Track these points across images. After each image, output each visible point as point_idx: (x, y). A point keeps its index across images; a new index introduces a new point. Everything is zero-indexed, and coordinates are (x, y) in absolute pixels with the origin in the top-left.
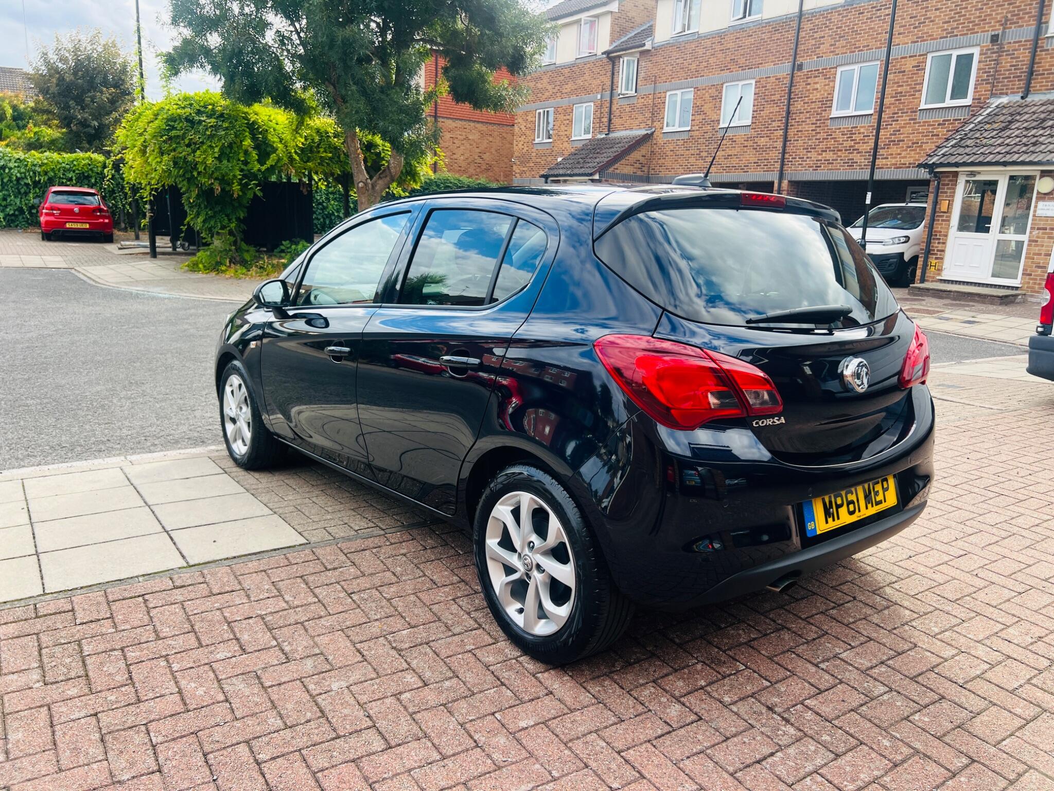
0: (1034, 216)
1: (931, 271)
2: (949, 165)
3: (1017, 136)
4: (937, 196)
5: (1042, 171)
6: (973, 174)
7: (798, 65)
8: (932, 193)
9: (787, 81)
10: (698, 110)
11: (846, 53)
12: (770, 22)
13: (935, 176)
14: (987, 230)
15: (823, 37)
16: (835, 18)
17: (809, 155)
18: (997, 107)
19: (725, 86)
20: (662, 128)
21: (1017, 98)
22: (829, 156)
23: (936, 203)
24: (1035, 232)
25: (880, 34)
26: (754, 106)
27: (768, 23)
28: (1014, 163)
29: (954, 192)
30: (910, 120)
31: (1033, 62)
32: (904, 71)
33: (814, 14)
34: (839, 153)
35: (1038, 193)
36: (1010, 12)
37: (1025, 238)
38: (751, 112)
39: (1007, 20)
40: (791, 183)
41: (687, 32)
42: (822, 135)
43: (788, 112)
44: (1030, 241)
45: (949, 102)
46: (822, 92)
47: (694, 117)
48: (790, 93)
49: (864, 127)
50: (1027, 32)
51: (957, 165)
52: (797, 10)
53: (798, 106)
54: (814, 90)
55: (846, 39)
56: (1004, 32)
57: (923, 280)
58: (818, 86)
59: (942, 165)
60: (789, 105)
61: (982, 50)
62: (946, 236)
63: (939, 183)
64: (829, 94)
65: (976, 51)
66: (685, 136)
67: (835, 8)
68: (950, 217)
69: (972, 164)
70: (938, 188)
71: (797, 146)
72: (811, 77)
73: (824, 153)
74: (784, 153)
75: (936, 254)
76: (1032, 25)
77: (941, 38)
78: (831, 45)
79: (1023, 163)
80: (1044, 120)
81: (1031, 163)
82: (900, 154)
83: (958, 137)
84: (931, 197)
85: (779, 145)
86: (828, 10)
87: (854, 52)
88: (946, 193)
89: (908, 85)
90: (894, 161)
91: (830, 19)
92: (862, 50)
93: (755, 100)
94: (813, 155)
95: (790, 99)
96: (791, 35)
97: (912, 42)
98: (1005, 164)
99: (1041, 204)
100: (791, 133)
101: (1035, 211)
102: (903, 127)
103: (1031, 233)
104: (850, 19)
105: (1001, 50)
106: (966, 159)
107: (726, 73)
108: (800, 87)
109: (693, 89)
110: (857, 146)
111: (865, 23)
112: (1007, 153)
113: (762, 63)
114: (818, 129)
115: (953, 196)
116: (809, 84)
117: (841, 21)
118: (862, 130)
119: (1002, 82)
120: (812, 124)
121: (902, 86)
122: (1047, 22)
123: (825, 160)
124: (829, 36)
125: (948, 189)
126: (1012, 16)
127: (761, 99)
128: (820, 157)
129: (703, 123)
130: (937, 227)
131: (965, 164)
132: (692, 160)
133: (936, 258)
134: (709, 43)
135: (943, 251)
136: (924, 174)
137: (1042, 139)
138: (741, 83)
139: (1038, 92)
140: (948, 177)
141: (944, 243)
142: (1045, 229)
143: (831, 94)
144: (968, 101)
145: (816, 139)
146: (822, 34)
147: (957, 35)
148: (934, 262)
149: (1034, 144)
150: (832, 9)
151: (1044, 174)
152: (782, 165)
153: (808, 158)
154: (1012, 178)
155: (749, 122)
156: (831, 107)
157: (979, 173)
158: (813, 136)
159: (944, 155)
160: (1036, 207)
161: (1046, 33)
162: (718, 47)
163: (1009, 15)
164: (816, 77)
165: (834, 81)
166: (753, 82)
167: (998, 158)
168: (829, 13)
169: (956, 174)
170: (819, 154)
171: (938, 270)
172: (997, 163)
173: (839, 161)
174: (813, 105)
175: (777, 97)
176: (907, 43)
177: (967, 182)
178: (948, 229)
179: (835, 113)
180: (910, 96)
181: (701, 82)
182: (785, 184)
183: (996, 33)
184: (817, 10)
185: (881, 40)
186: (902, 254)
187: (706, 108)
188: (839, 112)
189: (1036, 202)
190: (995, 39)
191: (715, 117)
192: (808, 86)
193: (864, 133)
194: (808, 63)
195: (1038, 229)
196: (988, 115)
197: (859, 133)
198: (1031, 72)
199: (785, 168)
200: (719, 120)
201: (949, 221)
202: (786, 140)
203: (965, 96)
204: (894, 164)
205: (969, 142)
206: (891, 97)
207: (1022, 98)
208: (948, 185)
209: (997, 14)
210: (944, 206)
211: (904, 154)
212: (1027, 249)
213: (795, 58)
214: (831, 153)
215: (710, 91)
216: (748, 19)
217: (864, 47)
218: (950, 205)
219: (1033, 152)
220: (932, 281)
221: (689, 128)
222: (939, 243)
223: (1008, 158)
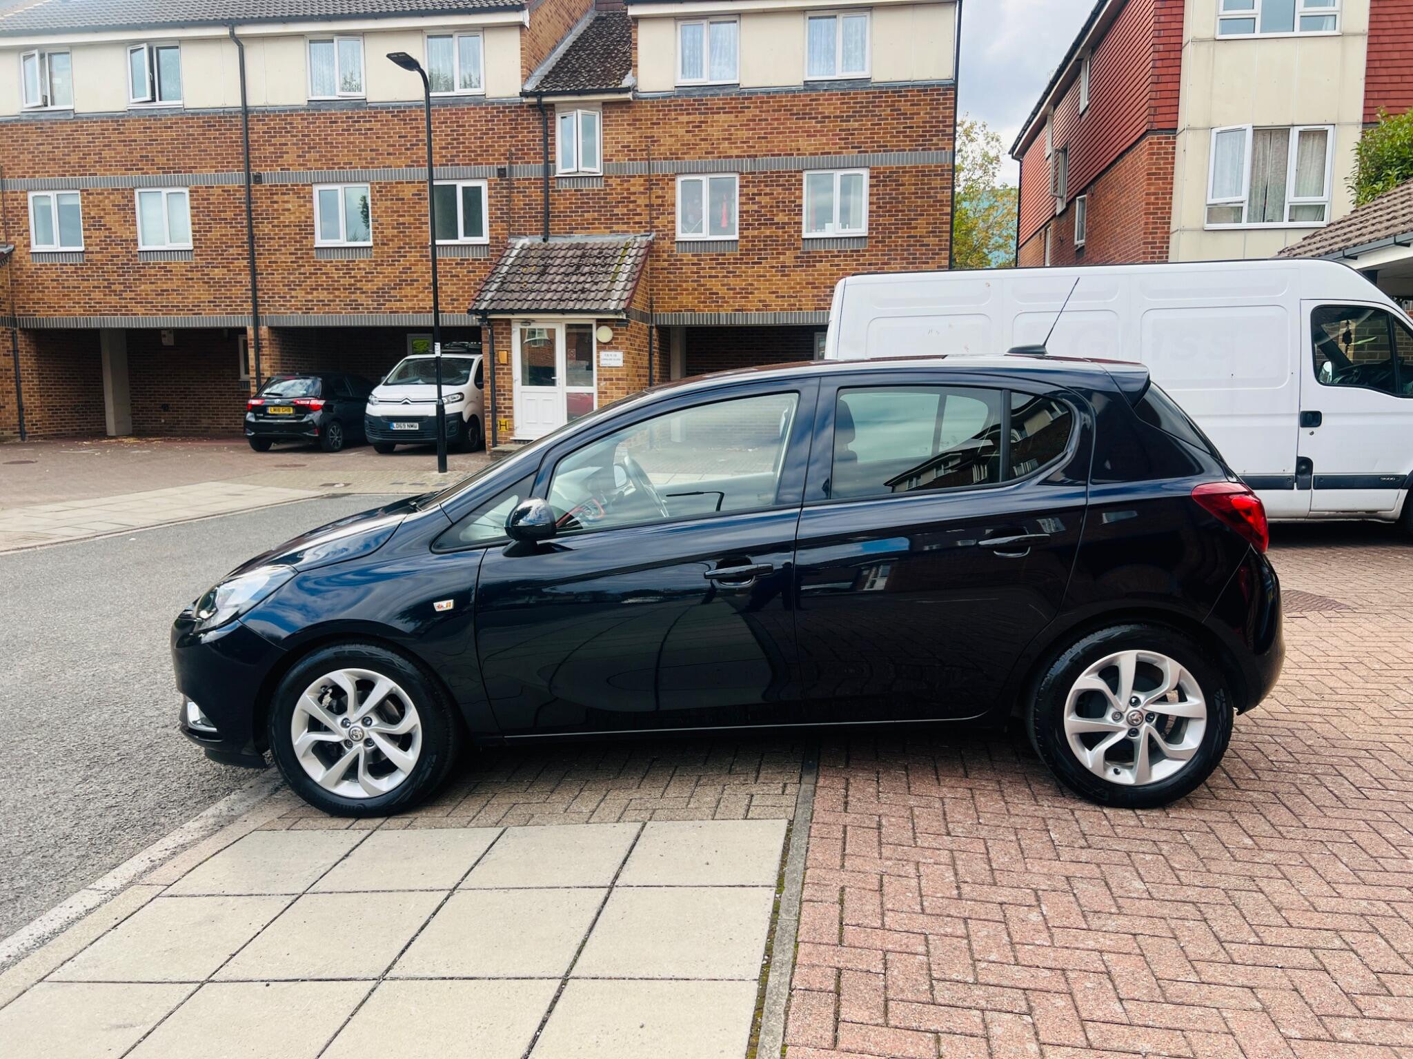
0: (598, 366)
1: (502, 431)
2: (503, 311)
3: (560, 282)
4: (492, 347)
5: (598, 320)
6: (527, 322)
7: (255, 177)
8: (487, 342)
9: (242, 195)
10: (94, 223)
11: (322, 168)
12: (198, 114)
13: (489, 324)
14: (553, 383)
15: (286, 144)
16: (297, 122)
17: (293, 293)
18: (522, 248)
19: (137, 192)
20: (28, 245)
21: (538, 240)
22: (324, 295)
23: (493, 354)
24: (603, 383)
25: (363, 151)
26: (193, 224)
27: (196, 114)
28: (572, 311)
29: (510, 342)
30: (421, 256)
31: (547, 202)
32: (403, 199)
33: (266, 114)
34: (337, 293)
35: (598, 342)
36: (514, 146)
37: (593, 390)
38: (190, 233)
39: (512, 154)
40: (274, 330)
41: (50, 108)
42: (307, 269)
43: (252, 237)
44: (599, 393)
45: (462, 239)
46: (297, 215)
47: (88, 233)
48: (249, 211)
49: (364, 261)
50: (536, 170)
51: (512, 311)
52: (240, 104)
53: (265, 228)
54: (283, 210)
55: (318, 152)
56: (511, 168)
57: (495, 443)
58: (289, 206)
59: (494, 311)
60: (250, 227)
61: (489, 184)
62: (511, 391)
63: (492, 331)
64: (308, 218)
65: (483, 184)
66: (78, 261)
67: (296, 110)
68: (511, 369)
69: (528, 311)
70: (492, 337)
71: (272, 280)
72: (277, 194)
73: (315, 292)
74: (255, 289)
75: (504, 412)
76: (540, 162)
77: (441, 165)
78: (299, 156)
79: (581, 311)
80: (579, 267)
81: (589, 311)
82: (416, 296)
83: (498, 280)
84: (486, 347)
85: (246, 278)
86: (286, 111)
87: (333, 168)
88: (502, 342)
89: (411, 216)
90: (410, 304)
91: (291, 124)
92: (343, 168)
93: (193, 216)
94: (299, 293)
95: (250, 219)
96: (236, 135)
97: (406, 166)
98: (563, 312)
99: (603, 354)
100: (261, 263)
101: (598, 362)
102: (414, 265)
103: (598, 384)
104: (319, 127)
105: (510, 188)
106: (519, 305)
107: (135, 175)
108: (262, 205)
109: (79, 192)
110: (359, 285)
111: (341, 135)
112: (560, 300)
113: (196, 167)
114: (300, 261)
115: (510, 347)
116: (276, 202)
117: (307, 127)
118: (362, 265)
119: (518, 221)
120: (290, 254)
121: (404, 216)
122: (554, 162)
123: (318, 301)
124: (294, 144)
125: (503, 338)
126: (516, 150)
127: (203, 214)
128: (310, 297)
129: (107, 243)
130: (500, 382)
131: (520, 311)
132: (97, 295)
133: (505, 417)
134: (97, 129)
135: (511, 408)
136: (474, 320)
137: (587, 286)
138: (165, 191)
139: (557, 234)
140: (500, 324)
141: (510, 399)
142: (612, 380)
143: (310, 216)
144: (485, 239)
145: (300, 274)
146: (283, 140)
147: (458, 165)
148: (503, 420)
149: (583, 291)
150: (290, 111)
151: (601, 322)
152: (256, 305)
153: (292, 297)
154: (569, 326)
155: (189, 245)
156: (313, 234)
157: (533, 321)
158: (294, 269)
159: (492, 300)
160: (598, 357)
161: (555, 173)
162: (115, 137)
163: (513, 149)
164: (285, 194)
165: (311, 202)
166: (186, 191)
167: (553, 305)
168: (288, 115)
169: (509, 322)
170: (308, 293)
171: (510, 429)
172: (555, 311)
173: (337, 303)
174: (287, 230)
175: (229, 215)
176: (401, 166)
177: (522, 331)
178: (511, 383)
179: (319, 242)
180: (415, 228)
181: (90, 182)
182: (264, 330)
183: (503, 166)
184: (269, 108)
185: (366, 159)
186: (460, 414)
187: (109, 220)
188: (324, 241)
189: (598, 352)
190: (502, 173)
191: (127, 235)
192: (276, 206)
193: (364, 269)
194: (271, 175)
195: (605, 380)
196: (517, 256)
197: (359, 269)
198: (547, 214)
199: (260, 309)
200: (136, 240)
201: (511, 374)
202: (254, 273)
203: (479, 233)
204: (411, 308)
205: (512, 287)
206: (393, 228)
207: (545, 240)
208: (502, 333)
209: (500, 146)
210: (503, 357)
211: (421, 296)
212: (599, 402)
213: (249, 166)
214: (325, 292)
215: (111, 197)
216: (158, 103)
217: (345, 164)
218: (509, 356)
219: (587, 300)
220: (505, 443)
221: (82, 249)
222: (505, 399)
223: (562, 306)
